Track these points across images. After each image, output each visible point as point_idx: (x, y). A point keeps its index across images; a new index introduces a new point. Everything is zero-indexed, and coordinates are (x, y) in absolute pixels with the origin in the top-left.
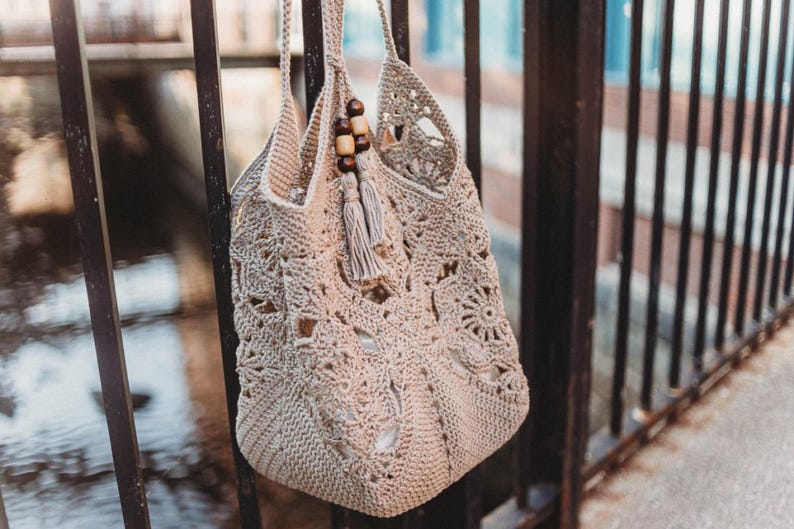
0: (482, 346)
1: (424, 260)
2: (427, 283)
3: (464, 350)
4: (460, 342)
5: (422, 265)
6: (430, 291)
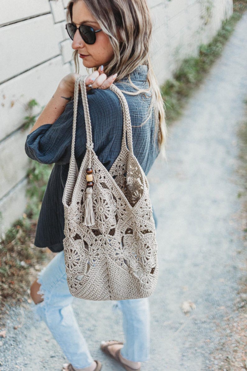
0: (136, 262)
1: (122, 224)
2: (122, 233)
3: (129, 261)
4: (129, 258)
5: (121, 225)
6: (122, 235)
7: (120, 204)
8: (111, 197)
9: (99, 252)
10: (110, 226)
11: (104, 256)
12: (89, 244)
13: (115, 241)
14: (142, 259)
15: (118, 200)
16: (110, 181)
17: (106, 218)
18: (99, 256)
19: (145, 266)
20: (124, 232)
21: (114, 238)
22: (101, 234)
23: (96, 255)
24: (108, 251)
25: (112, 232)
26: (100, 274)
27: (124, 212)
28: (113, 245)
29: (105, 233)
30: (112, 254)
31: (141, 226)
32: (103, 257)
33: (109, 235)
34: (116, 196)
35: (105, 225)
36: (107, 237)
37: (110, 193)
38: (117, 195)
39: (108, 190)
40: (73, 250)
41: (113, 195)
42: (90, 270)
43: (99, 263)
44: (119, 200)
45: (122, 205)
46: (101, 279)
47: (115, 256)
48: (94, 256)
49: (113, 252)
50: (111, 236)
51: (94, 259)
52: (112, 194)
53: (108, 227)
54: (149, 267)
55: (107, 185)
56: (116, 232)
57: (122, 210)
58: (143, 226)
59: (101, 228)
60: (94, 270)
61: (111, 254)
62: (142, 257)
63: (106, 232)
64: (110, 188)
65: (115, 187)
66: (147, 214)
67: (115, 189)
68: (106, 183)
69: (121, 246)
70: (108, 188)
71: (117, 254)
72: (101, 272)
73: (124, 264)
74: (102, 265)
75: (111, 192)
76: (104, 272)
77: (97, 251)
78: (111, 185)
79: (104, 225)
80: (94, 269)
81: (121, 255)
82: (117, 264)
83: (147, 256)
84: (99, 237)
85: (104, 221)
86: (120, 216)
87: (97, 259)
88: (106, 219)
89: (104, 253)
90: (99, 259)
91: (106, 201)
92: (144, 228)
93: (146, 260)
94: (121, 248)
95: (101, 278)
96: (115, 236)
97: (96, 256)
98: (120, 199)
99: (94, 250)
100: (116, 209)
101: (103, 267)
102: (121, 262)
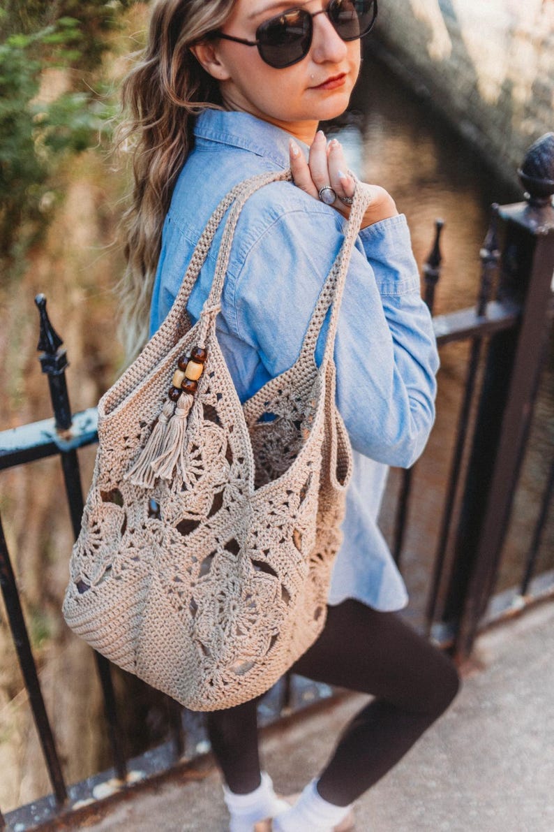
1: (225, 521)
2: (217, 541)
3: (202, 612)
4: (206, 605)
5: (222, 523)
6: (214, 546)
7: (236, 473)
8: (221, 448)
9: (141, 554)
10: (183, 509)
11: (148, 568)
12: (130, 525)
13: (184, 549)
14: (228, 624)
15: (235, 461)
16: (231, 408)
17: (184, 489)
18: (137, 564)
19: (225, 644)
21: (183, 540)
22: (160, 520)
23: (132, 559)
24: (160, 562)
25: (187, 527)
26: (124, 604)
27: (238, 494)
28: (176, 556)
29: (168, 520)
30: (166, 575)
31: (255, 547)
32: (145, 571)
33: (175, 530)
34: (234, 450)
35: (175, 503)
36: (170, 531)
37: (222, 437)
38: (238, 449)
39: (221, 429)
41: (229, 446)
43: (130, 579)
44: (238, 463)
45: (239, 477)
46: (123, 617)
47: (173, 583)
48: (127, 559)
49: (170, 570)
50: (178, 534)
51: (125, 565)
52: (228, 441)
53: (179, 509)
54: (234, 653)
55: (220, 415)
56: (197, 531)
57: (235, 489)
58: (261, 549)
59: (165, 504)
60: (113, 589)
61: (164, 573)
62: (230, 621)
63: (171, 520)
64: (226, 425)
65: (240, 427)
66: (280, 527)
67: (238, 432)
68: (218, 409)
69: (196, 568)
70: (220, 425)
71: (177, 579)
72: (127, 601)
73: (187, 611)
74: (137, 587)
75: (227, 437)
76: (136, 604)
77: (138, 552)
78: (231, 421)
79: (172, 501)
80: (113, 587)
81: (187, 587)
82: (169, 601)
83: (241, 625)
84: (152, 523)
85: (175, 493)
86: (226, 500)
87: (130, 567)
88: (182, 491)
89: (151, 562)
90: (135, 570)
91: (197, 451)
92: (259, 555)
93: (235, 633)
94: (195, 573)
95: (123, 614)
96: (187, 538)
97: (132, 562)
98: (241, 460)
99: (131, 544)
100: (224, 480)
101: (139, 592)
102: (180, 602)
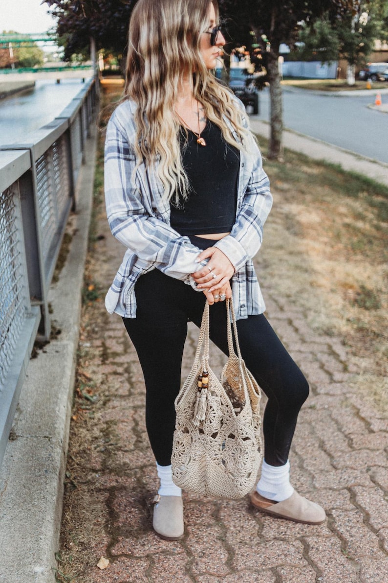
0: (234, 464)
2: (225, 436)
3: (227, 462)
4: (228, 459)
5: (225, 429)
6: (224, 438)
8: (219, 403)
11: (204, 453)
12: (194, 440)
13: (216, 443)
14: (240, 463)
15: (225, 407)
16: (220, 389)
17: (211, 422)
19: (241, 470)
20: (227, 436)
21: (215, 441)
22: (205, 435)
24: (208, 450)
25: (214, 435)
26: (199, 469)
27: (229, 418)
28: (213, 447)
30: (211, 454)
31: (242, 433)
32: (203, 455)
34: (223, 403)
35: (209, 428)
36: (210, 438)
37: (219, 400)
38: (225, 403)
40: (180, 442)
42: (190, 464)
43: (199, 459)
45: (228, 412)
46: (199, 473)
47: (214, 456)
49: (213, 452)
50: (213, 439)
52: (221, 401)
53: (211, 430)
54: (246, 471)
56: (218, 435)
57: (227, 416)
58: (245, 433)
59: (205, 429)
60: (193, 464)
63: (209, 434)
64: (219, 396)
65: (224, 395)
67: (224, 397)
68: (216, 392)
69: (221, 448)
70: (217, 396)
71: (216, 455)
72: (200, 467)
73: (222, 464)
74: (202, 461)
76: (203, 467)
79: (207, 427)
81: (220, 456)
85: (208, 424)
86: (224, 421)
87: (198, 455)
90: (200, 455)
92: (244, 436)
93: (244, 465)
94: (221, 450)
96: (216, 439)
97: (198, 453)
98: (227, 406)
99: (196, 446)
100: (223, 414)
101: (203, 463)
102: (219, 462)
